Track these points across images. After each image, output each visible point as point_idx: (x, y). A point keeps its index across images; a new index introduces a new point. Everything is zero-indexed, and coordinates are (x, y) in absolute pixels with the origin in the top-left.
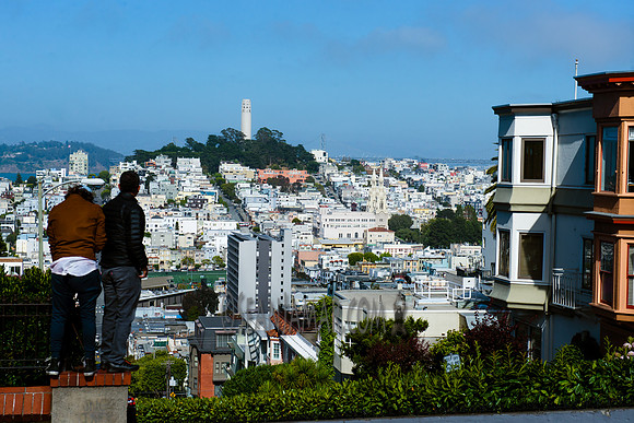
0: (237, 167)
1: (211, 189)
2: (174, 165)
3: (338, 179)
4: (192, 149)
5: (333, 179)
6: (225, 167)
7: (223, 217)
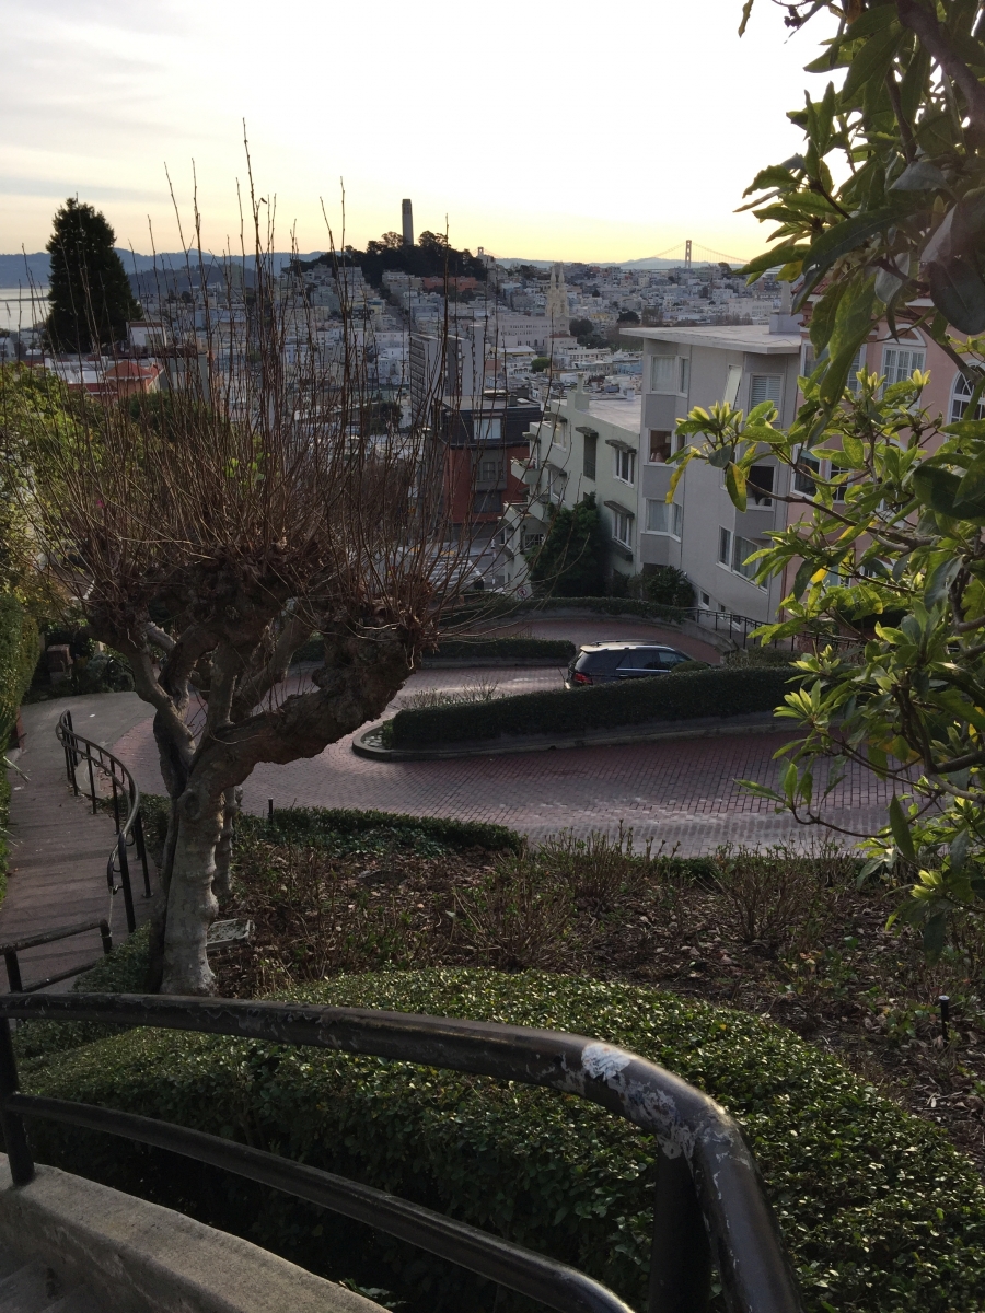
0: (401, 276)
1: (377, 299)
2: (334, 275)
3: (509, 286)
4: (351, 258)
5: (504, 286)
6: (389, 276)
7: (392, 328)
